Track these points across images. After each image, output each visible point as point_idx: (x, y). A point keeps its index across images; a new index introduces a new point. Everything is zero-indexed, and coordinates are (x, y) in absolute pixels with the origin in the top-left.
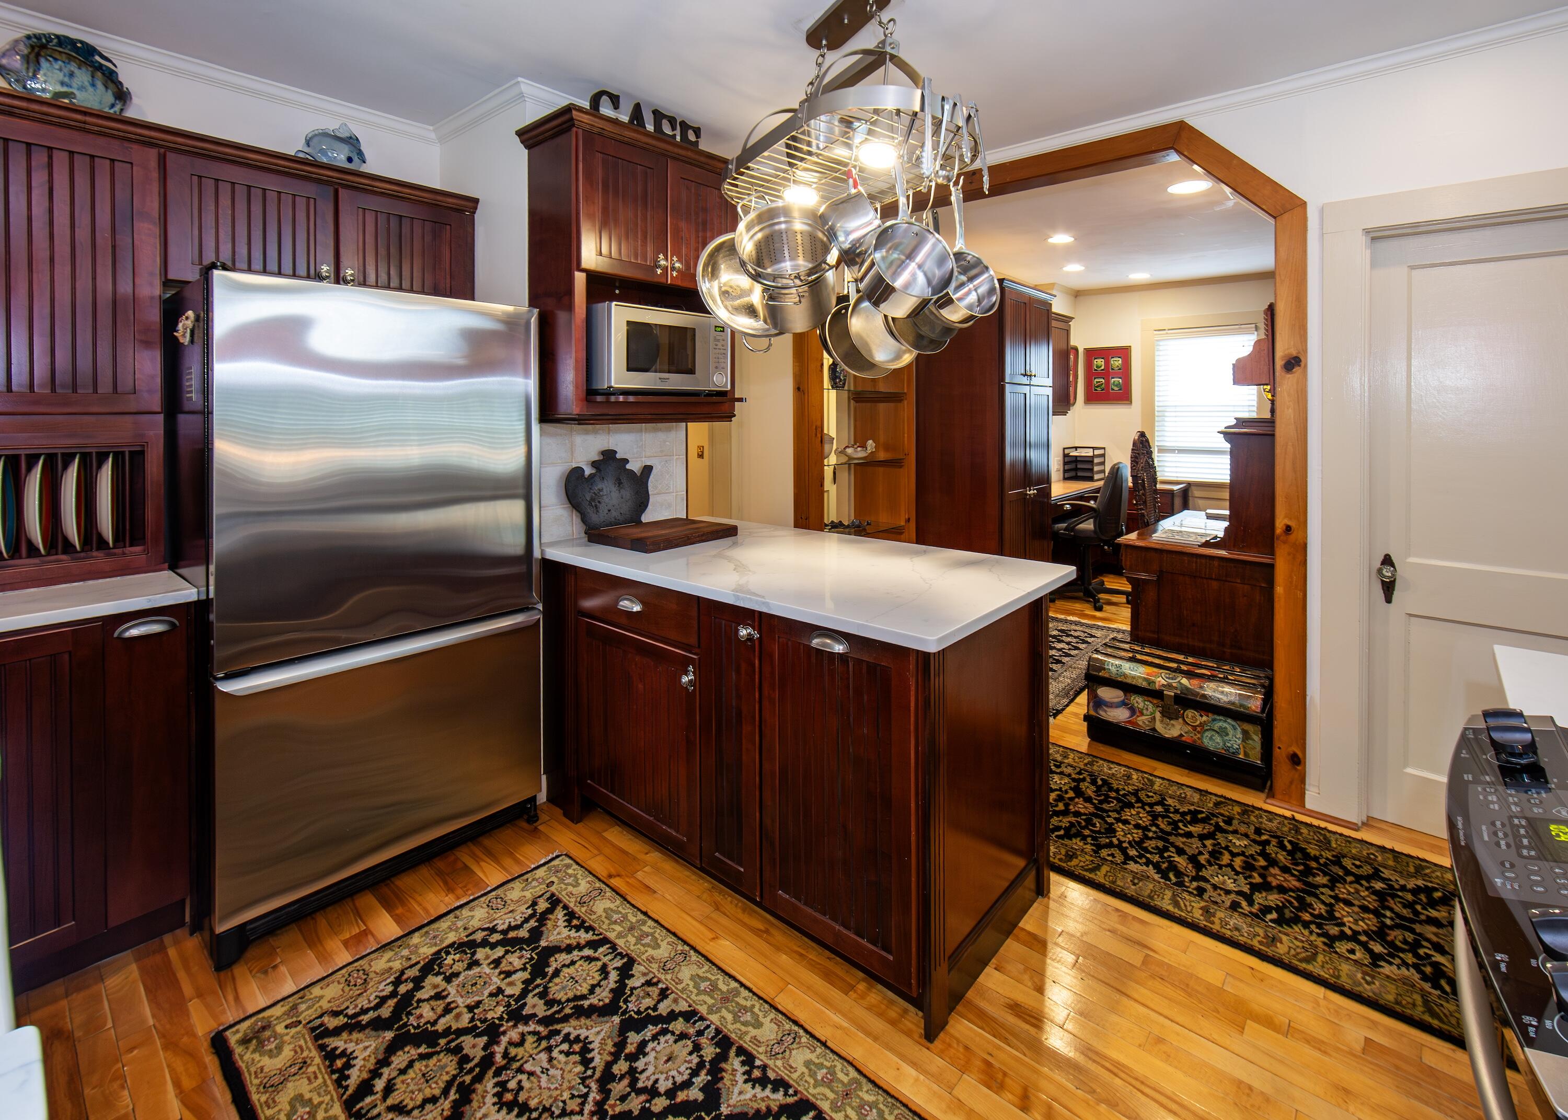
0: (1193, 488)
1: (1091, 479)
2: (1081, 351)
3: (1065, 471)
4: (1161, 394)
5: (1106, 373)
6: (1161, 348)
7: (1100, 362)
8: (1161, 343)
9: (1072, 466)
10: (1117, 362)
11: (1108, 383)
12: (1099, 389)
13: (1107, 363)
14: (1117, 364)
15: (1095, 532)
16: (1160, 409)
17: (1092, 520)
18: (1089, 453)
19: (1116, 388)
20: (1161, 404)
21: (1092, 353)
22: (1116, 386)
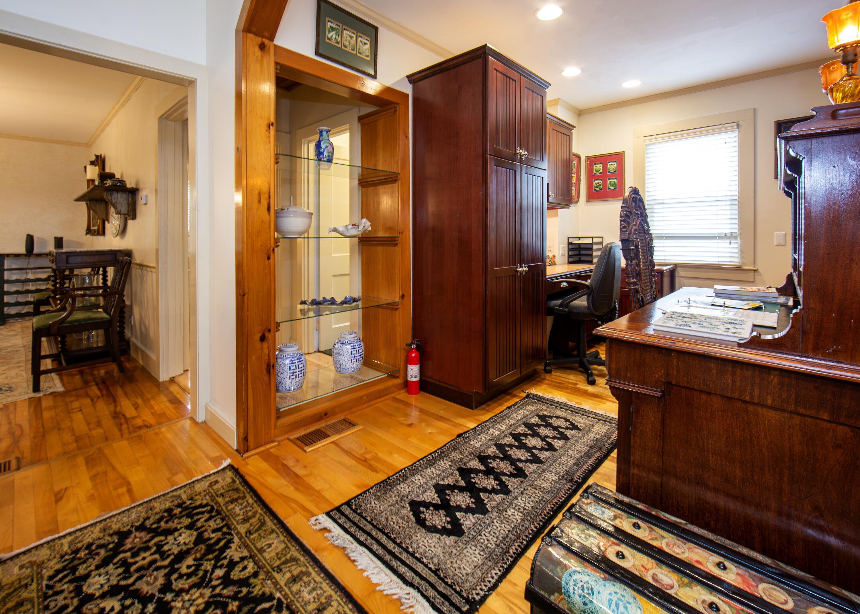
0: (679, 269)
1: (591, 262)
2: (583, 159)
3: (569, 256)
4: (650, 190)
5: (605, 175)
6: (650, 151)
7: (598, 167)
8: (650, 147)
9: (577, 252)
10: (612, 166)
11: (605, 183)
12: (598, 189)
13: (605, 167)
14: (613, 167)
15: (588, 308)
16: (650, 203)
17: (586, 296)
18: (590, 241)
19: (612, 188)
20: (650, 198)
21: (592, 160)
22: (612, 185)
